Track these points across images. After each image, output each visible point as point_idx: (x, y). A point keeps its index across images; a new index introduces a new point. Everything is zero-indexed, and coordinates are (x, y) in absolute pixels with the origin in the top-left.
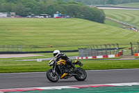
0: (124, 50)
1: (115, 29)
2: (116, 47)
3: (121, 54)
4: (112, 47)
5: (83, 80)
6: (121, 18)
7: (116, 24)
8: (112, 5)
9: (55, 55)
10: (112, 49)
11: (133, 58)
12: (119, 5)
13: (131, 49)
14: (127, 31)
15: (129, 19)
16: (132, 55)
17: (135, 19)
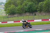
5: (31, 28)
9: (22, 21)
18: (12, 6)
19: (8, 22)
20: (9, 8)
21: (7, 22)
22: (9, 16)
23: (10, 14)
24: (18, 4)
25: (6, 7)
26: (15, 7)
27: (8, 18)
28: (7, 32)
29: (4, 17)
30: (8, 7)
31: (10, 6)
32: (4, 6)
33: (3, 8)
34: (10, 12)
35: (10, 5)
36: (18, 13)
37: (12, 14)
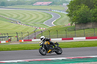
0: (12, 38)
1: (6, 23)
2: (6, 35)
3: (10, 40)
4: (4, 36)
6: (10, 16)
7: (7, 20)
8: (4, 7)
10: (4, 37)
11: (18, 43)
12: (9, 7)
13: (17, 37)
14: (14, 25)
15: (15, 16)
16: (18, 41)
17: (19, 16)
18: (83, 8)
19: (74, 38)
20: (77, 12)
21: (72, 39)
22: (78, 27)
23: (79, 23)
24: (94, 4)
25: (72, 9)
26: (88, 10)
27: (75, 30)
28: (73, 58)
29: (67, 29)
30: (76, 9)
31: (79, 8)
32: (68, 8)
33: (66, 12)
34: (78, 19)
35: (79, 6)
36: (95, 21)
37: (83, 23)
